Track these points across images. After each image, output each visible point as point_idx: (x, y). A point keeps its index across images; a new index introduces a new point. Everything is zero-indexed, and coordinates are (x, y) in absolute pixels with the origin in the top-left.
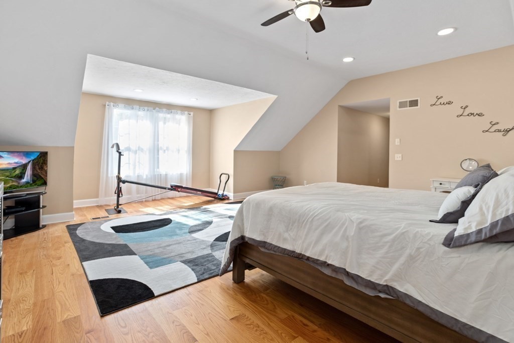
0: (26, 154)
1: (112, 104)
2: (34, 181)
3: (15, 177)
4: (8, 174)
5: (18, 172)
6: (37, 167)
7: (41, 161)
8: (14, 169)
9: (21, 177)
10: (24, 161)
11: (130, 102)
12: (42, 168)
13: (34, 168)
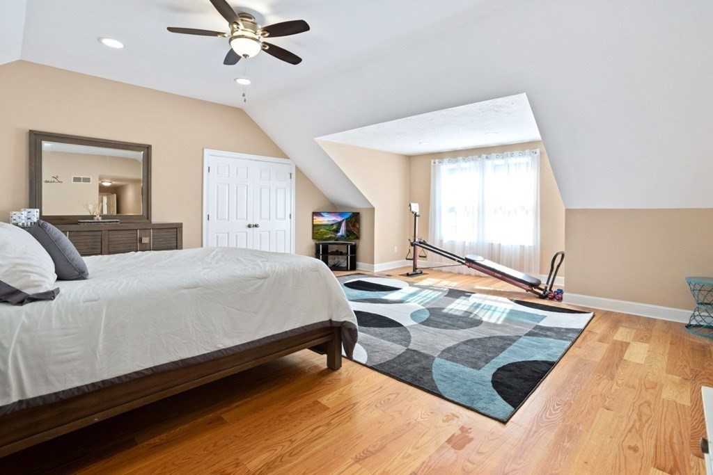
0: (341, 214)
1: (437, 161)
2: (348, 236)
3: (333, 231)
4: (328, 228)
5: (335, 227)
6: (350, 225)
7: (354, 220)
8: (332, 225)
9: (337, 231)
10: (339, 219)
11: (455, 154)
12: (354, 226)
13: (347, 226)
